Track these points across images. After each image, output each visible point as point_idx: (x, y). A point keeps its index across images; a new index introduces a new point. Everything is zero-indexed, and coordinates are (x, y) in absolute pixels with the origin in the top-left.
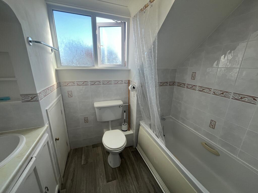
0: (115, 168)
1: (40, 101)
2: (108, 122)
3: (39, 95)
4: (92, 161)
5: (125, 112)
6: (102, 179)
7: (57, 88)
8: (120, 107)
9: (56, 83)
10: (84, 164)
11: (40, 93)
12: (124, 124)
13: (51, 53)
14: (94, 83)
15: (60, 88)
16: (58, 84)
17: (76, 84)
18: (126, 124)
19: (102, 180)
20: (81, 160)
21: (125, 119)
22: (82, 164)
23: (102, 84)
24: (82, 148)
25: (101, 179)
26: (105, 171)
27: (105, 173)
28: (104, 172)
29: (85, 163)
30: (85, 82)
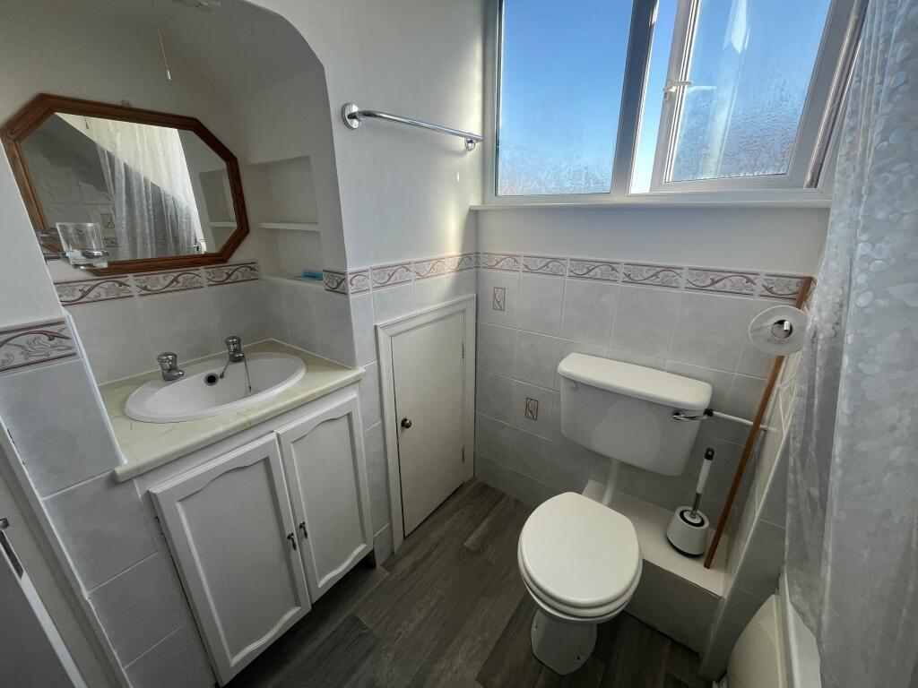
0: (543, 664)
1: (352, 297)
2: (607, 459)
3: (349, 277)
4: (494, 562)
5: (709, 457)
6: (474, 652)
7: (459, 270)
8: (681, 417)
9: (460, 254)
10: (468, 549)
11: (358, 273)
12: (686, 516)
13: (462, 154)
14: (585, 271)
15: (477, 272)
16: (465, 257)
17: (522, 267)
18: (697, 521)
19: (471, 655)
20: (473, 530)
21: (699, 489)
22: (465, 544)
23: (621, 277)
24: (503, 495)
25: (470, 650)
26: (504, 635)
27: (499, 641)
28: (497, 637)
29: (472, 548)
30: (554, 259)
